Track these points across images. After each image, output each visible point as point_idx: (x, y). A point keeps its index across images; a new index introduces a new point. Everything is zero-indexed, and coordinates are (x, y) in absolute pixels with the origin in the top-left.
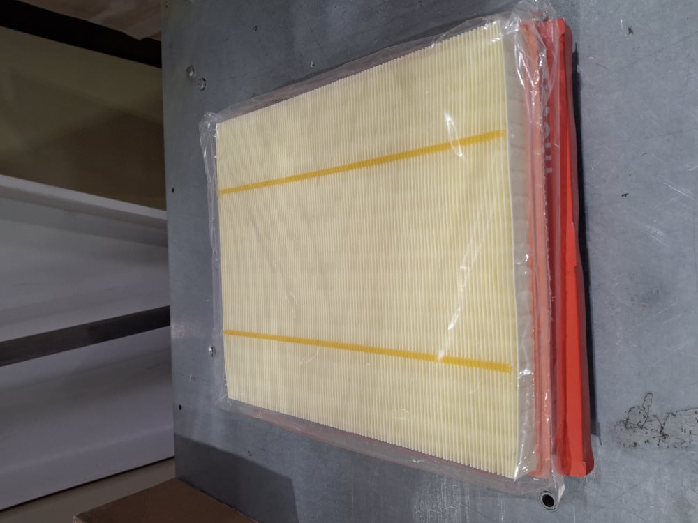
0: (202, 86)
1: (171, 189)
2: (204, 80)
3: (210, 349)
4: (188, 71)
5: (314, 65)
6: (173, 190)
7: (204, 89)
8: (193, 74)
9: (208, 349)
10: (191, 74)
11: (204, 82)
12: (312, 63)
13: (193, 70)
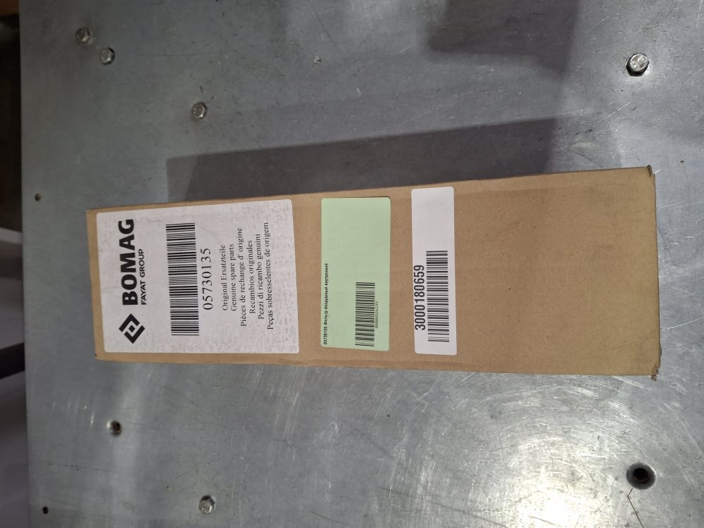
0: (109, 59)
1: (33, 197)
2: (112, 51)
3: (109, 425)
4: (80, 33)
5: (320, 61)
6: (37, 198)
7: (109, 63)
8: (89, 39)
9: (105, 424)
10: (85, 39)
11: (111, 53)
12: (318, 58)
13: (89, 34)
